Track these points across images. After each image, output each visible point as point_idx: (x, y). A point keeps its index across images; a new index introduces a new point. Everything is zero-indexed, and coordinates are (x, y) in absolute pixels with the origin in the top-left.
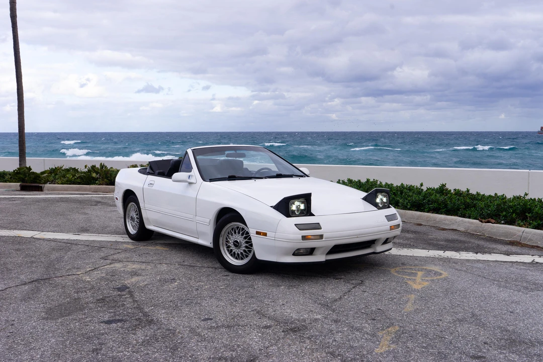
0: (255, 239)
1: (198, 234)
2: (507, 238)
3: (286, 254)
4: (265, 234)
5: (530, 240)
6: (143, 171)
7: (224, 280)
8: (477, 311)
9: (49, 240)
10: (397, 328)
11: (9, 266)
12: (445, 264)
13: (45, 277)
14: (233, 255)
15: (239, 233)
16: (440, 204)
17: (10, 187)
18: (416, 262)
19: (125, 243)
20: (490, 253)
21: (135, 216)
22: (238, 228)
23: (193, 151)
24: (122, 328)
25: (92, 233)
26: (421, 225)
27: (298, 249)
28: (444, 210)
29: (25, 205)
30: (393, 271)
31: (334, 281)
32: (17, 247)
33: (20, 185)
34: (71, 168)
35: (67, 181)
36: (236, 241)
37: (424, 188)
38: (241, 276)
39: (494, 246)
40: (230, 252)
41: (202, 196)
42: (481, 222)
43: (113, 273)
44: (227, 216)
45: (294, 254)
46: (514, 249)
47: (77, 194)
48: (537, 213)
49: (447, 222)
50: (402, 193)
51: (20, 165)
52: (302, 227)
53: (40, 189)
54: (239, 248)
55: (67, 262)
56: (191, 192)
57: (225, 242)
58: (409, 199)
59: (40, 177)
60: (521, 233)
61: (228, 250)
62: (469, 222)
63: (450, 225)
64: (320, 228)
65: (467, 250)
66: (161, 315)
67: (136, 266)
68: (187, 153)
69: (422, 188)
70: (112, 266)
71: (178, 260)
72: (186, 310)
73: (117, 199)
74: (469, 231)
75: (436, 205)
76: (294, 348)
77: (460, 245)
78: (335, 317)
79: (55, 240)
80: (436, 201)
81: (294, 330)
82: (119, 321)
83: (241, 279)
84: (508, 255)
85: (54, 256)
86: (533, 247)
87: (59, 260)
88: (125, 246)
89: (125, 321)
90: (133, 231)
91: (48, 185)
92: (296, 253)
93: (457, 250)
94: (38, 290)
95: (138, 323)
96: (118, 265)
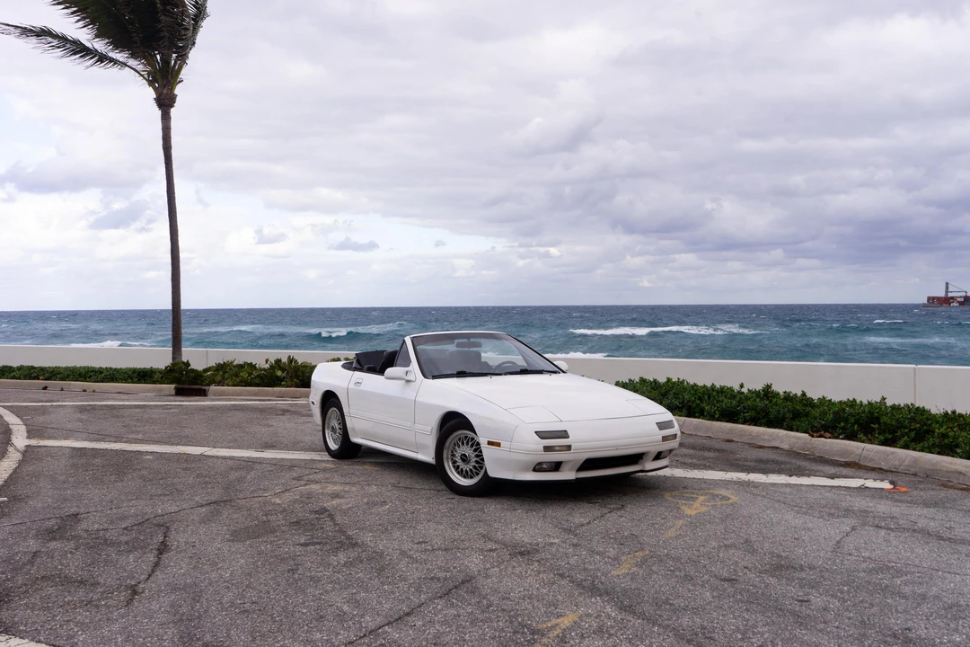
0: (487, 452)
1: (418, 448)
2: (843, 457)
3: (525, 469)
4: (498, 445)
5: (871, 460)
6: (348, 366)
7: (448, 502)
8: (753, 538)
9: (225, 458)
10: (647, 553)
11: (179, 487)
12: (741, 488)
13: (225, 498)
14: (461, 472)
15: (467, 444)
16: (758, 413)
17: (161, 390)
18: (703, 486)
19: (323, 461)
20: (809, 476)
21: (337, 426)
22: (466, 437)
23: (412, 339)
24: (321, 550)
25: (280, 449)
26: (732, 441)
27: (540, 464)
28: (763, 421)
29: (186, 414)
30: (667, 496)
31: (586, 505)
32: (185, 465)
33: (175, 388)
34: (246, 363)
35: (241, 381)
36: (464, 455)
37: (745, 390)
38: (469, 498)
39: (821, 468)
40: (457, 468)
41: (423, 398)
42: (813, 436)
43: (309, 496)
44: (453, 422)
45: (534, 470)
46: (845, 471)
47: (255, 400)
48: (885, 423)
49: (766, 437)
50: (709, 398)
51: (173, 359)
52: (543, 435)
53: (203, 393)
54: (468, 464)
55: (250, 483)
56: (410, 393)
57: (450, 456)
58: (718, 405)
59: (202, 376)
60: (860, 451)
61: (454, 467)
62: (795, 437)
63: (770, 441)
64: (568, 437)
65: (779, 472)
66: (367, 538)
67: (338, 488)
68: (404, 341)
69: (743, 390)
70: (307, 487)
71: (392, 481)
72: (397, 534)
73: (313, 403)
74: (794, 449)
75: (753, 413)
76: (517, 570)
77: (774, 466)
78: (575, 541)
79: (232, 458)
80: (754, 408)
81: (522, 554)
82: (319, 543)
83: (468, 503)
84: (833, 478)
85: (233, 475)
86: (873, 469)
87: (240, 480)
88: (324, 465)
89: (326, 543)
90: (333, 446)
91: (213, 388)
92: (538, 468)
93: (765, 472)
94: (219, 513)
95: (339, 545)
96: (314, 487)
